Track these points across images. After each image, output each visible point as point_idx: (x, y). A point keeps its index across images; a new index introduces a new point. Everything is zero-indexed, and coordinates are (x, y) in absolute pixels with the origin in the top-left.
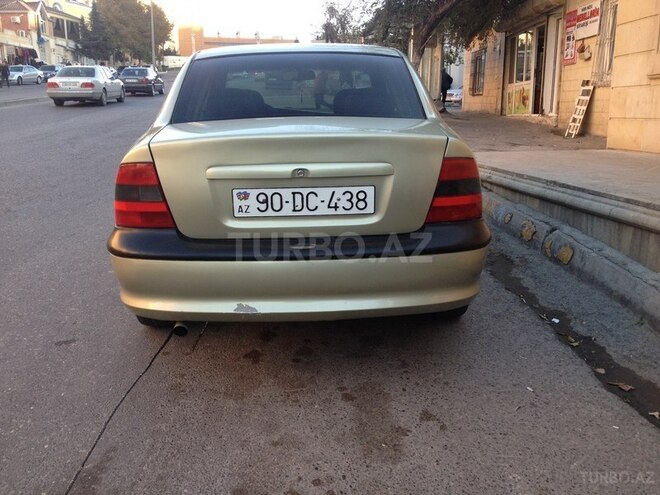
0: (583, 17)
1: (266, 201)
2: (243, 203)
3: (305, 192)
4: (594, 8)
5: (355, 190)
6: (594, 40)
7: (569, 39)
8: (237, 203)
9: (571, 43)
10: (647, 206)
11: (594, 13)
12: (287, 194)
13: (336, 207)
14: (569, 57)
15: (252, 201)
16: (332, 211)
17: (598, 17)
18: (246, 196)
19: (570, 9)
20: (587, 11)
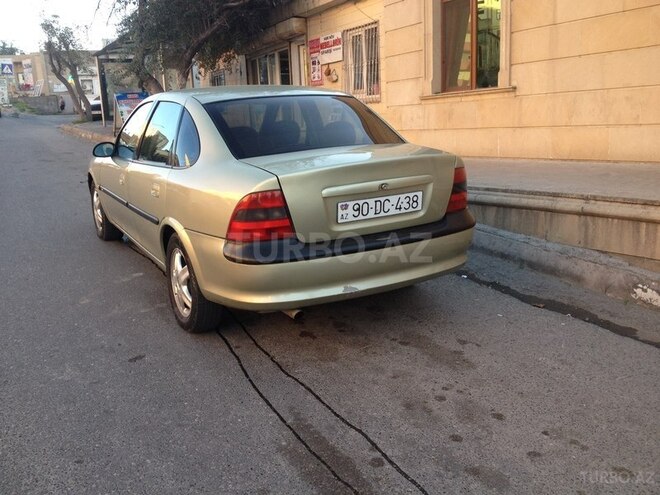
0: (326, 45)
1: (358, 209)
2: (345, 212)
3: (382, 199)
4: (335, 38)
5: (411, 195)
6: (339, 65)
7: (314, 63)
8: (340, 212)
9: (316, 66)
10: (506, 191)
11: (336, 42)
12: (371, 202)
13: (400, 208)
14: (316, 79)
15: (350, 210)
16: (398, 212)
17: (341, 46)
18: (346, 207)
19: (312, 37)
20: (329, 40)
